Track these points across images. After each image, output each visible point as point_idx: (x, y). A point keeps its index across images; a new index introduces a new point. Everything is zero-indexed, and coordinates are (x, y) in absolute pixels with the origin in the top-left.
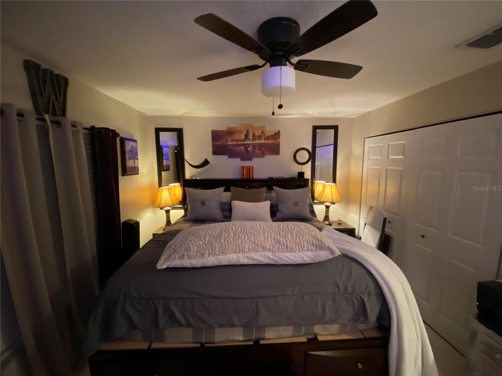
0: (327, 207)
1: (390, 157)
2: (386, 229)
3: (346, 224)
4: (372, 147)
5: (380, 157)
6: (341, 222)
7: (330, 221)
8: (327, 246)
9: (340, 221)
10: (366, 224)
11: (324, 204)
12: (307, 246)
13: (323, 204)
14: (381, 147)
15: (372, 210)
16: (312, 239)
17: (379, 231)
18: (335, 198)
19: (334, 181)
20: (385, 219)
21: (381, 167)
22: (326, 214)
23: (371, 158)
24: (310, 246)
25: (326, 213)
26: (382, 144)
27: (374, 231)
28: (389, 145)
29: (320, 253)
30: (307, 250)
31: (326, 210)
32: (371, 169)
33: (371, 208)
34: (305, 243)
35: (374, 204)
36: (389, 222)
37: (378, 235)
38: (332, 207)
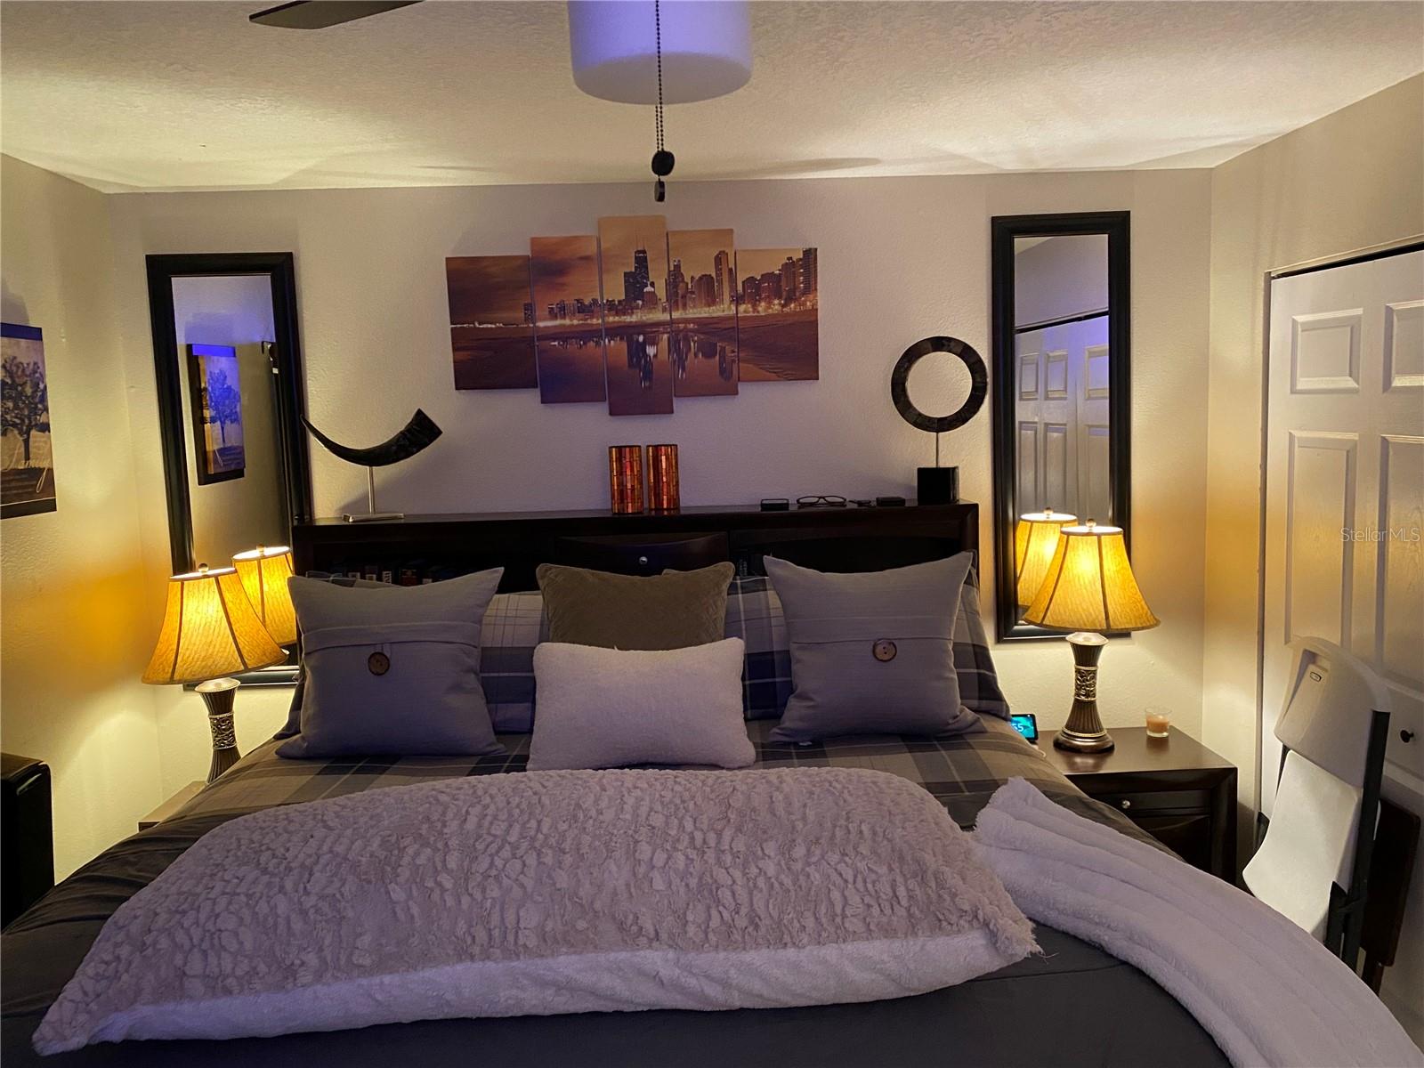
0: (1086, 656)
1: (1398, 382)
2: (1389, 771)
3: (1196, 746)
4: (1309, 327)
5: (1350, 383)
6: (1165, 734)
7: (1101, 730)
9: (1161, 727)
10: (1285, 750)
11: (1069, 637)
12: (862, 908)
13: (1063, 640)
14: (1353, 326)
15: (1312, 668)
17: (1347, 782)
18: (1124, 597)
19: (1122, 517)
20: (1380, 721)
21: (1354, 436)
22: (1078, 694)
23: (1302, 384)
25: (1078, 687)
26: (1359, 311)
27: (1328, 784)
28: (1389, 311)
29: (931, 946)
30: (860, 927)
31: (1078, 671)
32: (1306, 444)
33: (1310, 657)
34: (855, 899)
35: (1327, 633)
36: (1406, 736)
38: (1112, 655)
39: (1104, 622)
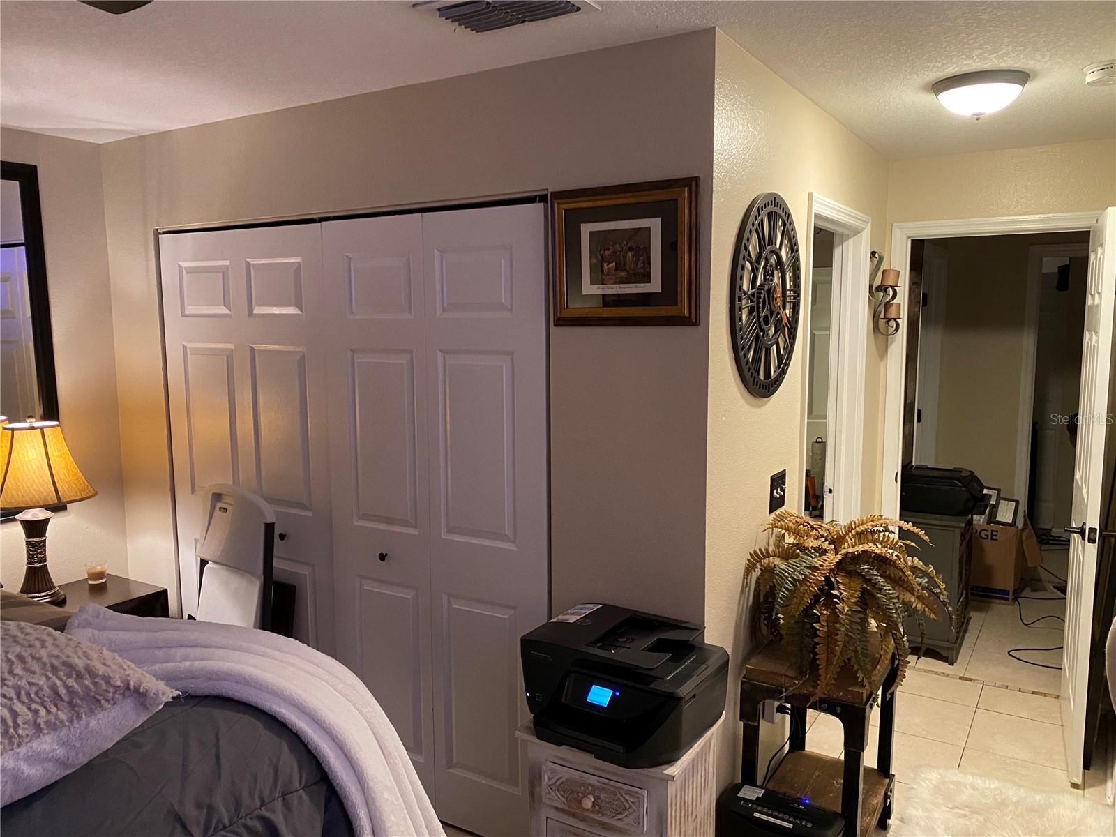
0: (35, 530)
1: (257, 310)
2: (277, 563)
3: (125, 581)
4: (191, 271)
5: (224, 310)
6: (104, 580)
7: (54, 587)
8: (119, 683)
9: (101, 575)
10: (204, 563)
11: (17, 517)
12: (30, 715)
13: (14, 520)
14: (224, 272)
15: (219, 505)
16: (48, 678)
17: (253, 574)
18: (68, 475)
19: (51, 410)
20: (269, 528)
21: (231, 346)
22: (30, 563)
23: (189, 310)
24: (43, 712)
25: (30, 557)
26: (228, 263)
27: (237, 581)
28: (248, 264)
29: (93, 723)
30: (31, 732)
31: (28, 543)
32: (196, 352)
33: (217, 497)
34: (18, 707)
35: (222, 480)
36: (282, 537)
37: (251, 592)
38: (57, 526)
39: (55, 497)
